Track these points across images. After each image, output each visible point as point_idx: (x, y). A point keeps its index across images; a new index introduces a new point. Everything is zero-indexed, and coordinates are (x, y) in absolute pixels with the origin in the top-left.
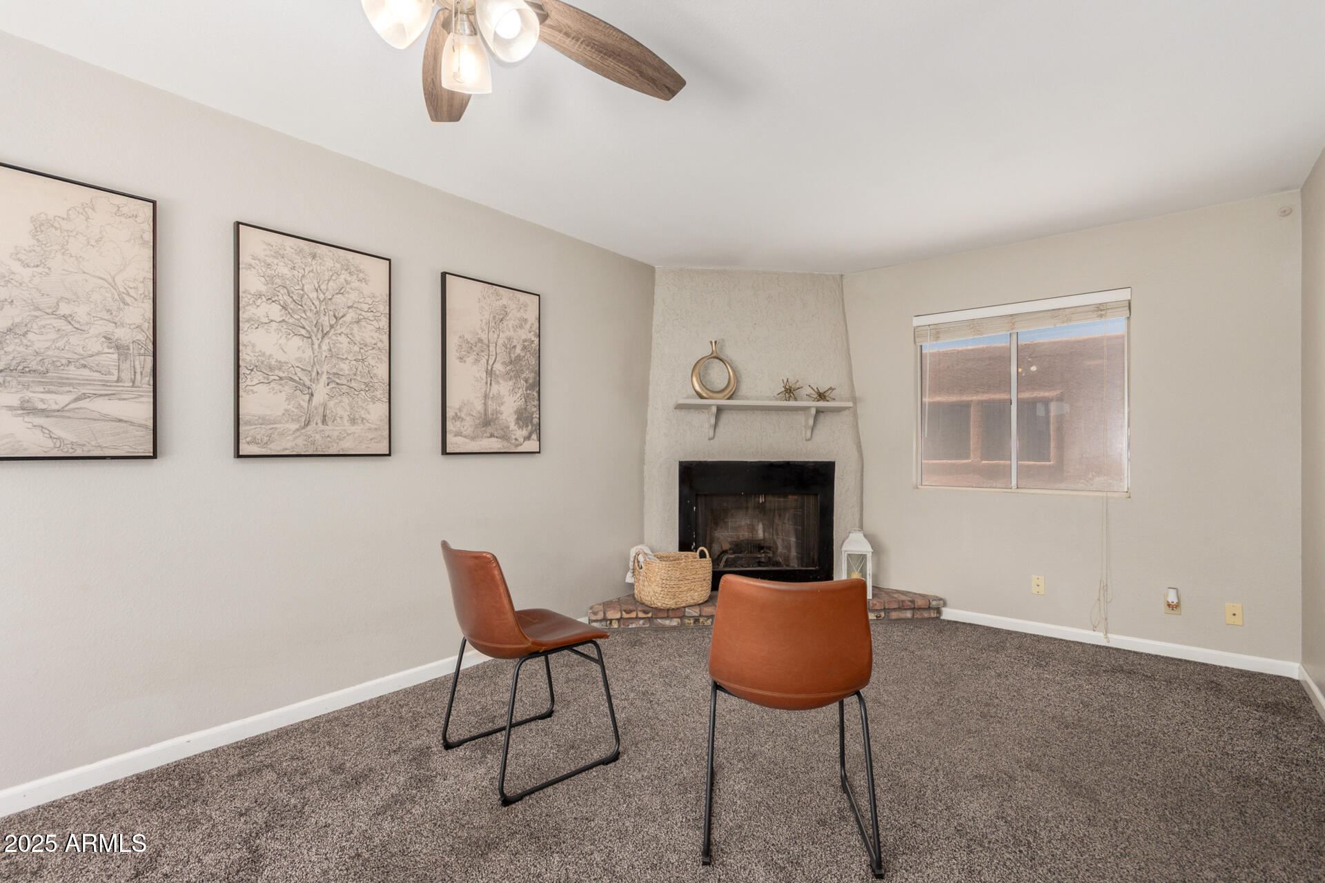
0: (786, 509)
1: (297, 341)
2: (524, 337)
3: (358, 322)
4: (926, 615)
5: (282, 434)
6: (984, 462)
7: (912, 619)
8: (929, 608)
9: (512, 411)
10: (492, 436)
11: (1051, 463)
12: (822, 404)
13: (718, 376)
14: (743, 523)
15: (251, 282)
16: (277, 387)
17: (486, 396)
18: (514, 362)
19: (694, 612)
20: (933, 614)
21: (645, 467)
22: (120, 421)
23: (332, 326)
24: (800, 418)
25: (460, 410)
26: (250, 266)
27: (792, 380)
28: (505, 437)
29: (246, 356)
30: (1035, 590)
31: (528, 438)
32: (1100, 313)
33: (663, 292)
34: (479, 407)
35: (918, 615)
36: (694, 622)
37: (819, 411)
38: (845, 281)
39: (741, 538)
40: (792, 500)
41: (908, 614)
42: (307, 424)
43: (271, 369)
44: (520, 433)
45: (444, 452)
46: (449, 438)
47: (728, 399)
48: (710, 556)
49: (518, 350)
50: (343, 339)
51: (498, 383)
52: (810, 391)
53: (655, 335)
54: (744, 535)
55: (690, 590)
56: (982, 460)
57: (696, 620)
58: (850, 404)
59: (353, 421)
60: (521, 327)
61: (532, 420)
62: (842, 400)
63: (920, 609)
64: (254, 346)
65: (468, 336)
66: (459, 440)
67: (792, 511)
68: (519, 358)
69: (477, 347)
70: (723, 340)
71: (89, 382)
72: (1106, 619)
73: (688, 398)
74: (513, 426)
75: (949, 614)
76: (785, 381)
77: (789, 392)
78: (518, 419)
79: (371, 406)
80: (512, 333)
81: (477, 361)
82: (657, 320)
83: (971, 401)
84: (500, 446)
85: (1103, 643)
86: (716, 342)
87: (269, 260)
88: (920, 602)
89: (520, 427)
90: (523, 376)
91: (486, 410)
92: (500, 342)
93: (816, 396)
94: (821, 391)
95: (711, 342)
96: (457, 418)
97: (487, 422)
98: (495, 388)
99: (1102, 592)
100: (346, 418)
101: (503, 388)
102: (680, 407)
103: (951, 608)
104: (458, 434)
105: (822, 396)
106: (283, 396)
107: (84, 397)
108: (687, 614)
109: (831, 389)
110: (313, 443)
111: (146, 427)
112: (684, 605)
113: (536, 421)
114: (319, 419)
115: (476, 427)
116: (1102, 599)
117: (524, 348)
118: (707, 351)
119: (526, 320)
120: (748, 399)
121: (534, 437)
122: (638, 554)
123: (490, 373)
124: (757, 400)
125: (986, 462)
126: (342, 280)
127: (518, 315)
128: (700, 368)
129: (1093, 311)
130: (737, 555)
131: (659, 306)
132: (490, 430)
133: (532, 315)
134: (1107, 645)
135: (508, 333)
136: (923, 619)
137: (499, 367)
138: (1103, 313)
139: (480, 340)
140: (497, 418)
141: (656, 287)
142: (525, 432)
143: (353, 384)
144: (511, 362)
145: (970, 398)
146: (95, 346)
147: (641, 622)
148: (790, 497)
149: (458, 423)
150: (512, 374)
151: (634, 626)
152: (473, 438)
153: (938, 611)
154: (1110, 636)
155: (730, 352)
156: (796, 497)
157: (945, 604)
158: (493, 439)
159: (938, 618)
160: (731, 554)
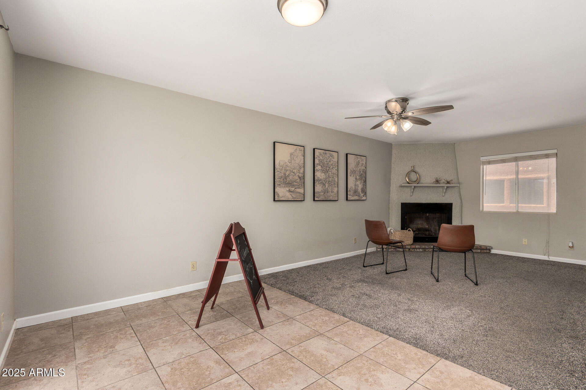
0: (436, 218)
1: (323, 174)
2: (363, 168)
3: (332, 168)
4: (485, 251)
5: (321, 195)
6: (511, 205)
7: (480, 253)
8: (486, 249)
9: (360, 189)
10: (356, 195)
11: (544, 205)
12: (448, 185)
13: (414, 177)
14: (419, 223)
15: (317, 161)
16: (320, 185)
17: (355, 185)
18: (361, 175)
19: (409, 247)
20: (488, 251)
21: (390, 205)
22: (300, 193)
23: (328, 170)
24: (441, 189)
25: (350, 189)
26: (316, 158)
27: (438, 178)
28: (359, 196)
29: (316, 178)
30: (524, 243)
31: (364, 196)
32: (546, 157)
33: (394, 152)
34: (354, 188)
35: (482, 251)
36: (409, 250)
37: (447, 187)
38: (455, 145)
39: (419, 227)
40: (438, 215)
41: (479, 251)
42: (325, 193)
43: (319, 181)
44: (362, 195)
45: (347, 200)
46: (348, 196)
47: (417, 184)
48: (412, 231)
49: (362, 172)
50: (330, 173)
51: (358, 181)
52: (443, 181)
53: (392, 165)
54: (420, 226)
55: (407, 240)
56: (510, 204)
57: (409, 249)
58: (459, 185)
59: (332, 192)
60: (362, 166)
61: (364, 191)
62: (455, 184)
63: (483, 249)
64: (317, 176)
65: (352, 170)
66: (350, 196)
67: (437, 219)
68: (362, 174)
69: (354, 172)
70: (415, 166)
71: (296, 185)
72: (549, 252)
73: (403, 183)
74: (361, 193)
75: (493, 251)
76: (436, 178)
77: (437, 181)
78: (362, 191)
79: (335, 189)
80: (360, 168)
81: (353, 176)
82: (393, 160)
83: (505, 179)
84: (358, 198)
85: (547, 259)
86: (413, 167)
87: (319, 156)
88: (483, 247)
89: (362, 193)
90: (363, 179)
91: (355, 189)
92: (358, 170)
93: (446, 182)
94: (448, 181)
95: (412, 167)
96: (350, 191)
97: (356, 192)
98: (357, 183)
99: (547, 243)
100: (331, 192)
101: (358, 183)
102: (401, 186)
103: (494, 249)
104: (350, 195)
105: (448, 183)
106: (321, 187)
107: (295, 189)
108: (406, 247)
109: (452, 180)
110: (326, 197)
111: (303, 194)
112: (406, 244)
113: (365, 191)
114: (326, 192)
115: (353, 193)
116: (547, 245)
117: (363, 172)
118: (410, 169)
119: (363, 164)
120: (423, 184)
121: (365, 196)
122: (391, 230)
123: (356, 179)
124: (426, 184)
125: (512, 205)
126: (330, 159)
127: (362, 163)
128: (408, 175)
129: (544, 156)
130: (419, 232)
131: (394, 156)
132: (356, 194)
133: (364, 163)
134: (549, 260)
135: (359, 168)
136: (484, 253)
137: (358, 177)
138: (548, 156)
139: (354, 170)
140: (357, 191)
141: (393, 150)
142: (363, 194)
143: (332, 183)
144: (360, 176)
145: (504, 177)
146: (297, 178)
147: (392, 249)
148: (437, 214)
149: (350, 193)
150: (361, 179)
151: (390, 250)
152: (353, 196)
153: (490, 250)
154: (550, 257)
155: (417, 169)
156: (439, 214)
157: (492, 248)
158: (357, 196)
159: (489, 252)
160: (417, 232)
